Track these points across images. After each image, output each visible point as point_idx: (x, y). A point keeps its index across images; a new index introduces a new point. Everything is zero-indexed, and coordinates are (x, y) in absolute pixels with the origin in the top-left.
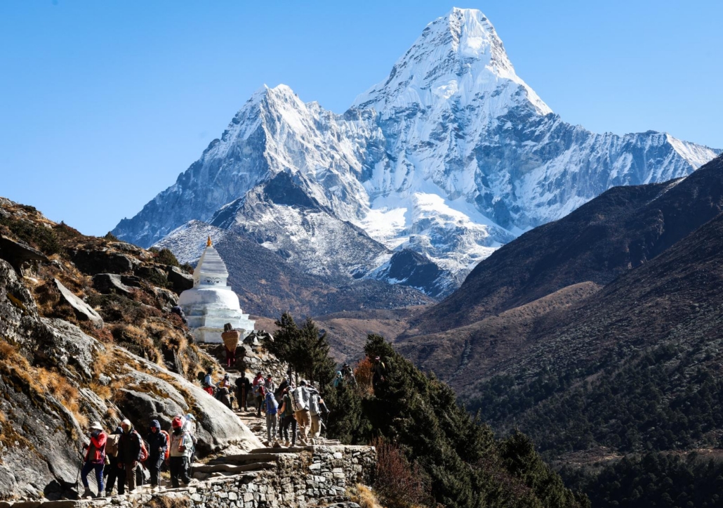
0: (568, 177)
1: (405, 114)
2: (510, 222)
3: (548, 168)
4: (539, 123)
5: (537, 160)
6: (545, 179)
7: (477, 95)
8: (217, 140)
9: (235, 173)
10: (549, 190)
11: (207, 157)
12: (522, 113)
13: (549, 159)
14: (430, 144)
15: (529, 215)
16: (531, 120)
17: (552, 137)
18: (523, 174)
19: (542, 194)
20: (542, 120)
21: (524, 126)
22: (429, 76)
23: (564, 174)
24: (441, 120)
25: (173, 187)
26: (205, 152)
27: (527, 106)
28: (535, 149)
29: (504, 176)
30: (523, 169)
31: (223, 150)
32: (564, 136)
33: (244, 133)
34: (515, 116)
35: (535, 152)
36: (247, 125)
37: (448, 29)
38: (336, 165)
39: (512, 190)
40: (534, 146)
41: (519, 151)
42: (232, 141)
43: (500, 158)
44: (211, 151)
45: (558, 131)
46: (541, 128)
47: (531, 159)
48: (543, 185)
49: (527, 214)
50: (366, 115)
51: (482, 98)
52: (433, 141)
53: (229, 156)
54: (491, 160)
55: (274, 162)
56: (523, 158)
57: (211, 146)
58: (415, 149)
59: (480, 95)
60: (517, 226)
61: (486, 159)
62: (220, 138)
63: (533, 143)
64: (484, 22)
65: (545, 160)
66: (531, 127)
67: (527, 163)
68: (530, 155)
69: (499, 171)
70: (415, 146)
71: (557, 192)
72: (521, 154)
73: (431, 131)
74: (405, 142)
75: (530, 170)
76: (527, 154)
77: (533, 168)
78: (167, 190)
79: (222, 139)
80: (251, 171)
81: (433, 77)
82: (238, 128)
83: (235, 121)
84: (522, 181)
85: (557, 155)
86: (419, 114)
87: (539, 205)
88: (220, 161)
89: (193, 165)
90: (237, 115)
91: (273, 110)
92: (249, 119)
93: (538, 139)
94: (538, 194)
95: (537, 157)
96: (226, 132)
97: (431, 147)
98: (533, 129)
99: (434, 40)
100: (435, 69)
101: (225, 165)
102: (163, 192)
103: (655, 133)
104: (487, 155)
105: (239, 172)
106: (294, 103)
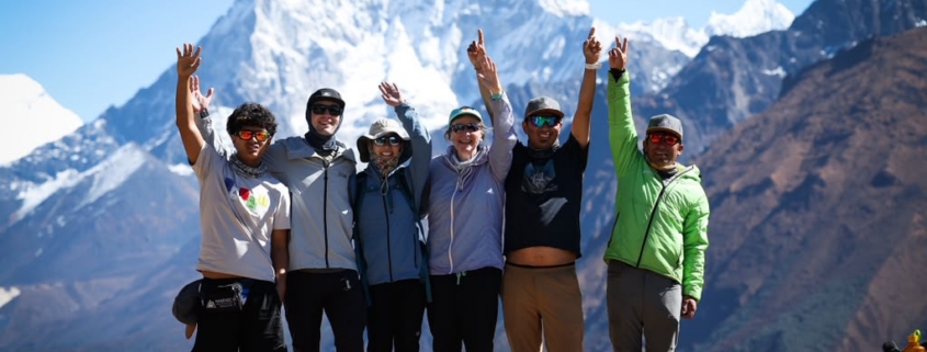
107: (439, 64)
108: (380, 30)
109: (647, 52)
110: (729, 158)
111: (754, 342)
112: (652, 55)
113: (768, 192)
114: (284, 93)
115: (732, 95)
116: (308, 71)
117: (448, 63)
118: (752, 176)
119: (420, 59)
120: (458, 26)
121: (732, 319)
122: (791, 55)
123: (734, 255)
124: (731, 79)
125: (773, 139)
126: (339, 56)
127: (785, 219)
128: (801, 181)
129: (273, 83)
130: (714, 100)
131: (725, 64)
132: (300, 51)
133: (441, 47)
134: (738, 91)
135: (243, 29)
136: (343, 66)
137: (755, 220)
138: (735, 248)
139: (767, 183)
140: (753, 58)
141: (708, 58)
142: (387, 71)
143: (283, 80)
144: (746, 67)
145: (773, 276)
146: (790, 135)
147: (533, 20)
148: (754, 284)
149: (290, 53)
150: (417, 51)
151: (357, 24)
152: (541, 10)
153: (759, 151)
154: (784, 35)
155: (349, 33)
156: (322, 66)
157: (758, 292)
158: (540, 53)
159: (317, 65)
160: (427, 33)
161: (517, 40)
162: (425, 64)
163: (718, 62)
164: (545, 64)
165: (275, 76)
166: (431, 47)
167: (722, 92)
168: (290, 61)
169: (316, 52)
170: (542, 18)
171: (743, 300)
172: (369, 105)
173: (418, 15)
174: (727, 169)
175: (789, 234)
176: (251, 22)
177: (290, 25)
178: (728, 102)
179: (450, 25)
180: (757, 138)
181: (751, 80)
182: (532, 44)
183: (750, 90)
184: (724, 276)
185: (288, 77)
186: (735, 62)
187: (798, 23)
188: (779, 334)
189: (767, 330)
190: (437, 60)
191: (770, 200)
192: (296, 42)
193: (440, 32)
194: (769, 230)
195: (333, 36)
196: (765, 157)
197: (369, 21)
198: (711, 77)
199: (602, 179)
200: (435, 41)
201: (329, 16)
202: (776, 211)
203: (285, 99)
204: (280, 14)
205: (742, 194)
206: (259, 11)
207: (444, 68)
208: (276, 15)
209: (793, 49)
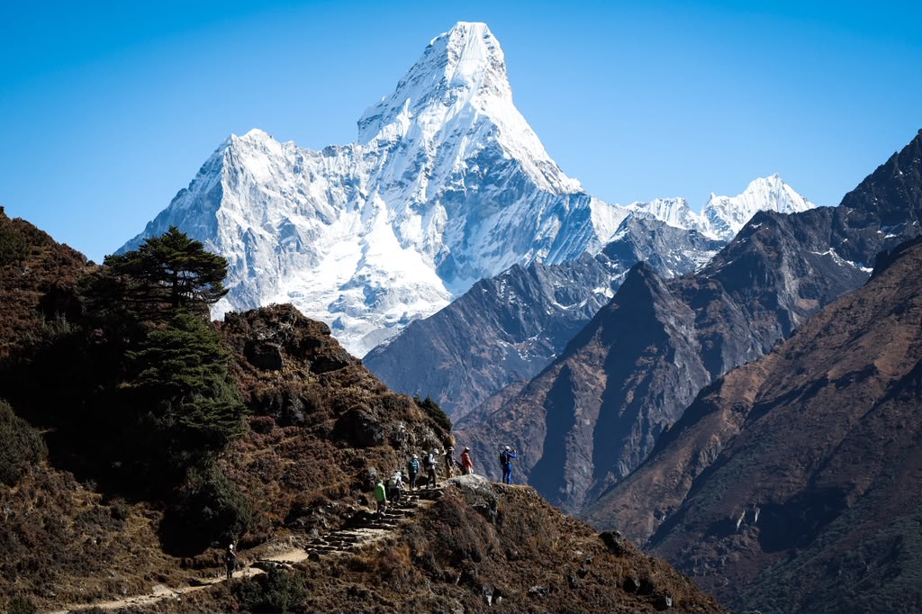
0: (511, 229)
1: (387, 148)
2: (454, 273)
3: (501, 217)
4: (504, 166)
5: (495, 206)
6: (497, 227)
7: (455, 131)
8: (184, 190)
9: (196, 225)
10: (497, 240)
11: (175, 207)
12: (491, 155)
13: (504, 206)
14: (401, 184)
15: (474, 265)
16: (498, 162)
17: (509, 185)
18: (482, 218)
19: (490, 243)
20: (507, 164)
21: (490, 168)
22: (419, 104)
23: (509, 226)
24: (415, 159)
25: (142, 234)
26: (174, 200)
27: (496, 148)
28: (495, 194)
29: (462, 222)
30: (483, 213)
31: (188, 200)
32: (518, 185)
33: (207, 186)
34: (483, 159)
35: (494, 199)
36: (210, 178)
37: (446, 51)
38: (301, 210)
39: (464, 238)
40: (496, 191)
41: (481, 195)
42: (197, 193)
43: (462, 203)
44: (178, 201)
45: (515, 179)
46: (505, 173)
47: (491, 204)
48: (493, 234)
49: (471, 263)
50: (347, 151)
51: (459, 135)
52: (405, 181)
53: (192, 208)
54: (452, 204)
55: (226, 221)
56: (483, 203)
57: (179, 195)
58: (387, 189)
59: (458, 132)
60: (460, 276)
61: (448, 203)
62: (187, 187)
63: (495, 188)
64: (487, 40)
65: (502, 207)
66: (496, 170)
67: (486, 208)
68: (490, 200)
69: (459, 216)
70: (388, 185)
71: (501, 243)
72: (482, 199)
73: (405, 170)
74: (380, 179)
75: (488, 216)
76: (487, 199)
77: (492, 214)
78: (136, 238)
79: (190, 188)
80: (209, 225)
81: (423, 105)
82: (205, 178)
83: (203, 171)
84: (480, 226)
85: (512, 203)
86: (400, 149)
87: (484, 255)
88: (184, 211)
89: (161, 213)
90: (204, 165)
91: (236, 163)
92: (213, 171)
93: (499, 184)
94: (486, 243)
95: (495, 203)
96: (193, 181)
97: (402, 187)
98: (498, 172)
99: (432, 61)
100: (425, 97)
101: (188, 216)
102: (132, 240)
103: (583, 195)
104: (450, 199)
105: (199, 224)
106: (264, 149)
107: (421, 246)
108: (356, 207)
109: (661, 232)
110: (820, 342)
111: (869, 548)
112: (666, 237)
113: (872, 380)
114: (252, 273)
115: (781, 277)
116: (277, 250)
117: (431, 242)
118: (851, 362)
119: (400, 240)
120: (442, 203)
121: (840, 520)
122: (844, 235)
123: (837, 450)
124: (779, 260)
125: (871, 323)
126: (312, 235)
127: (894, 411)
128: (909, 368)
129: (240, 261)
130: (761, 282)
131: (773, 243)
132: (269, 229)
133: (424, 226)
134: (787, 273)
135: (207, 204)
136: (316, 245)
137: (859, 412)
138: (836, 442)
139: (870, 370)
140: (802, 237)
141: (754, 237)
142: (364, 251)
143: (250, 259)
144: (795, 247)
145: (883, 474)
146: (893, 317)
147: (523, 198)
148: (863, 483)
149: (258, 230)
150: (397, 230)
151: (331, 201)
152: (533, 187)
153: (857, 335)
154: (835, 212)
155: (322, 210)
156: (293, 245)
157: (867, 493)
158: (533, 235)
159: (288, 243)
160: (408, 211)
161: (506, 220)
162: (405, 245)
163: (764, 242)
164: (538, 246)
165: (242, 255)
166: (413, 227)
167: (771, 273)
168: (258, 239)
169: (287, 229)
170: (534, 196)
171: (850, 501)
172: (343, 288)
173: (398, 191)
174: (820, 355)
175: (899, 427)
176: (216, 196)
177: (259, 199)
178: (778, 286)
179: (433, 202)
180: (853, 321)
181: (801, 261)
182: (523, 224)
183: (800, 272)
184: (827, 473)
185: (257, 256)
186: (783, 241)
187: (849, 200)
188: (899, 538)
189: (883, 534)
190: (419, 240)
191: (874, 389)
192: (265, 219)
193: (422, 209)
194: (876, 422)
195: (304, 213)
196: (865, 342)
197: (344, 198)
198: (758, 256)
199: (644, 367)
200: (417, 220)
201: (301, 192)
202: (881, 401)
203: (253, 280)
204: (247, 188)
205: (842, 382)
206: (224, 184)
207: (426, 249)
208: (243, 189)
209: (846, 228)
